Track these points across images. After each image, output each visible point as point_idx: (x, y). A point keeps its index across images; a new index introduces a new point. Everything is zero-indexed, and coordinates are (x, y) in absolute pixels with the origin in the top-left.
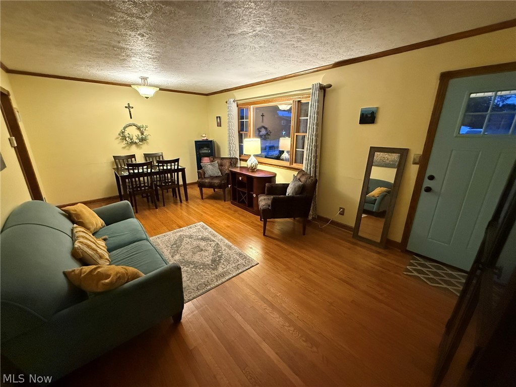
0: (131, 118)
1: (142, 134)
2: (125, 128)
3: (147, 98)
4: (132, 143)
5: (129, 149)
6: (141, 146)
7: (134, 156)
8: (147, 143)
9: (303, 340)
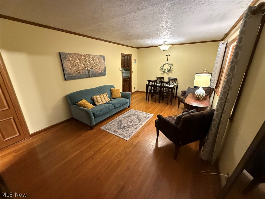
0: (168, 60)
1: (171, 68)
2: (164, 65)
3: (164, 51)
4: (165, 72)
5: (163, 75)
6: (169, 74)
7: (163, 78)
8: (172, 72)
9: (77, 165)
